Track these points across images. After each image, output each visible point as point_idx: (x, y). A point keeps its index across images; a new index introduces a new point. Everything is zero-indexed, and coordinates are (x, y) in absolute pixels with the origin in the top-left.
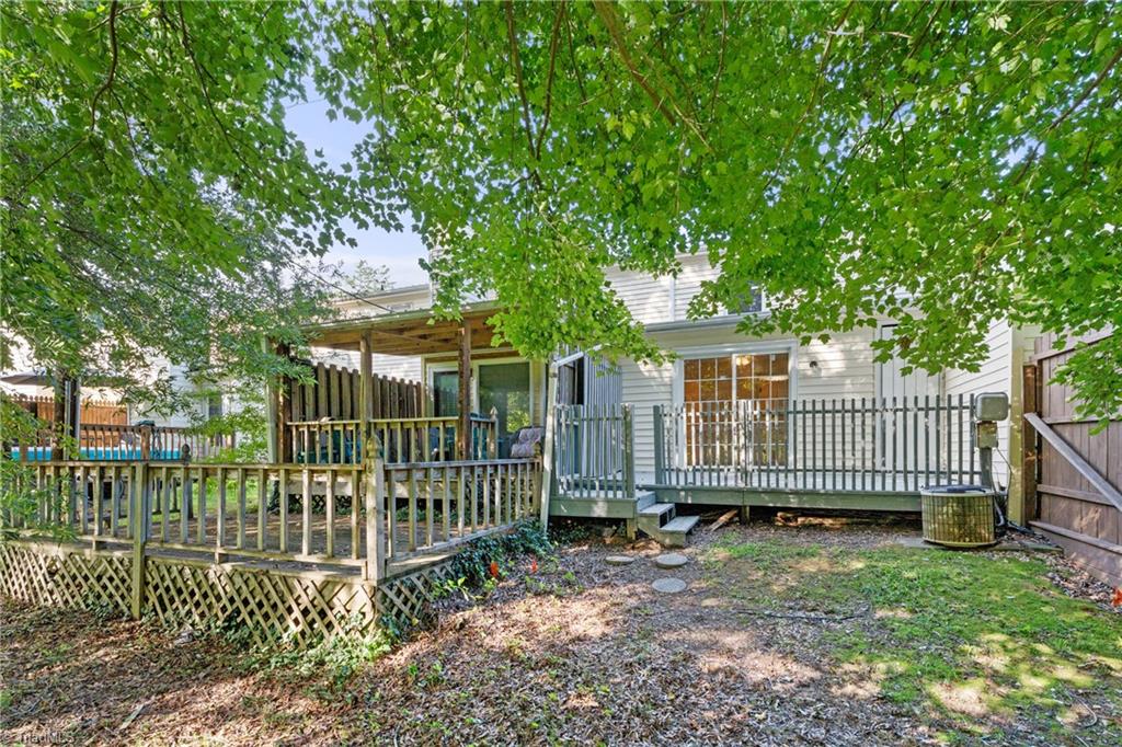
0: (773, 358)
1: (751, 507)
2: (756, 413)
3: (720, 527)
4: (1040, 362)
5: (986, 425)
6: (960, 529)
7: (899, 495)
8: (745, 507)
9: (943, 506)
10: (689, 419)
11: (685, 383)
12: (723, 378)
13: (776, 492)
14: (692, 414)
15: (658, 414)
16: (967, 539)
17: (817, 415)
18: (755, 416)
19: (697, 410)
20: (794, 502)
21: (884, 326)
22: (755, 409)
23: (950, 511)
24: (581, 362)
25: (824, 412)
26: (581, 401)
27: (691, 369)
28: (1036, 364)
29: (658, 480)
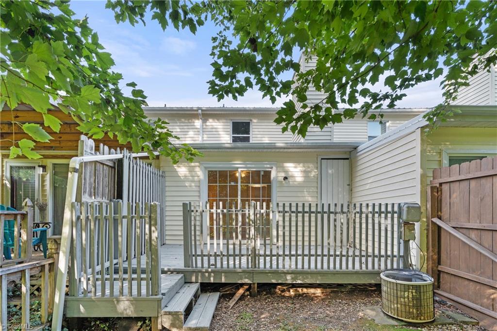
0: (262, 173)
1: (258, 284)
2: (262, 211)
3: (237, 303)
4: (441, 184)
5: (408, 225)
6: (417, 311)
7: (357, 273)
8: (254, 284)
9: (405, 292)
10: (211, 215)
11: (208, 185)
12: (233, 184)
13: (276, 273)
14: (214, 211)
15: (187, 210)
16: (422, 318)
17: (306, 214)
18: (263, 214)
19: (218, 207)
20: (289, 279)
21: (322, 159)
22: (262, 209)
23: (411, 296)
24: (120, 162)
25: (311, 212)
26: (120, 196)
27: (212, 176)
28: (438, 186)
29: (186, 264)
